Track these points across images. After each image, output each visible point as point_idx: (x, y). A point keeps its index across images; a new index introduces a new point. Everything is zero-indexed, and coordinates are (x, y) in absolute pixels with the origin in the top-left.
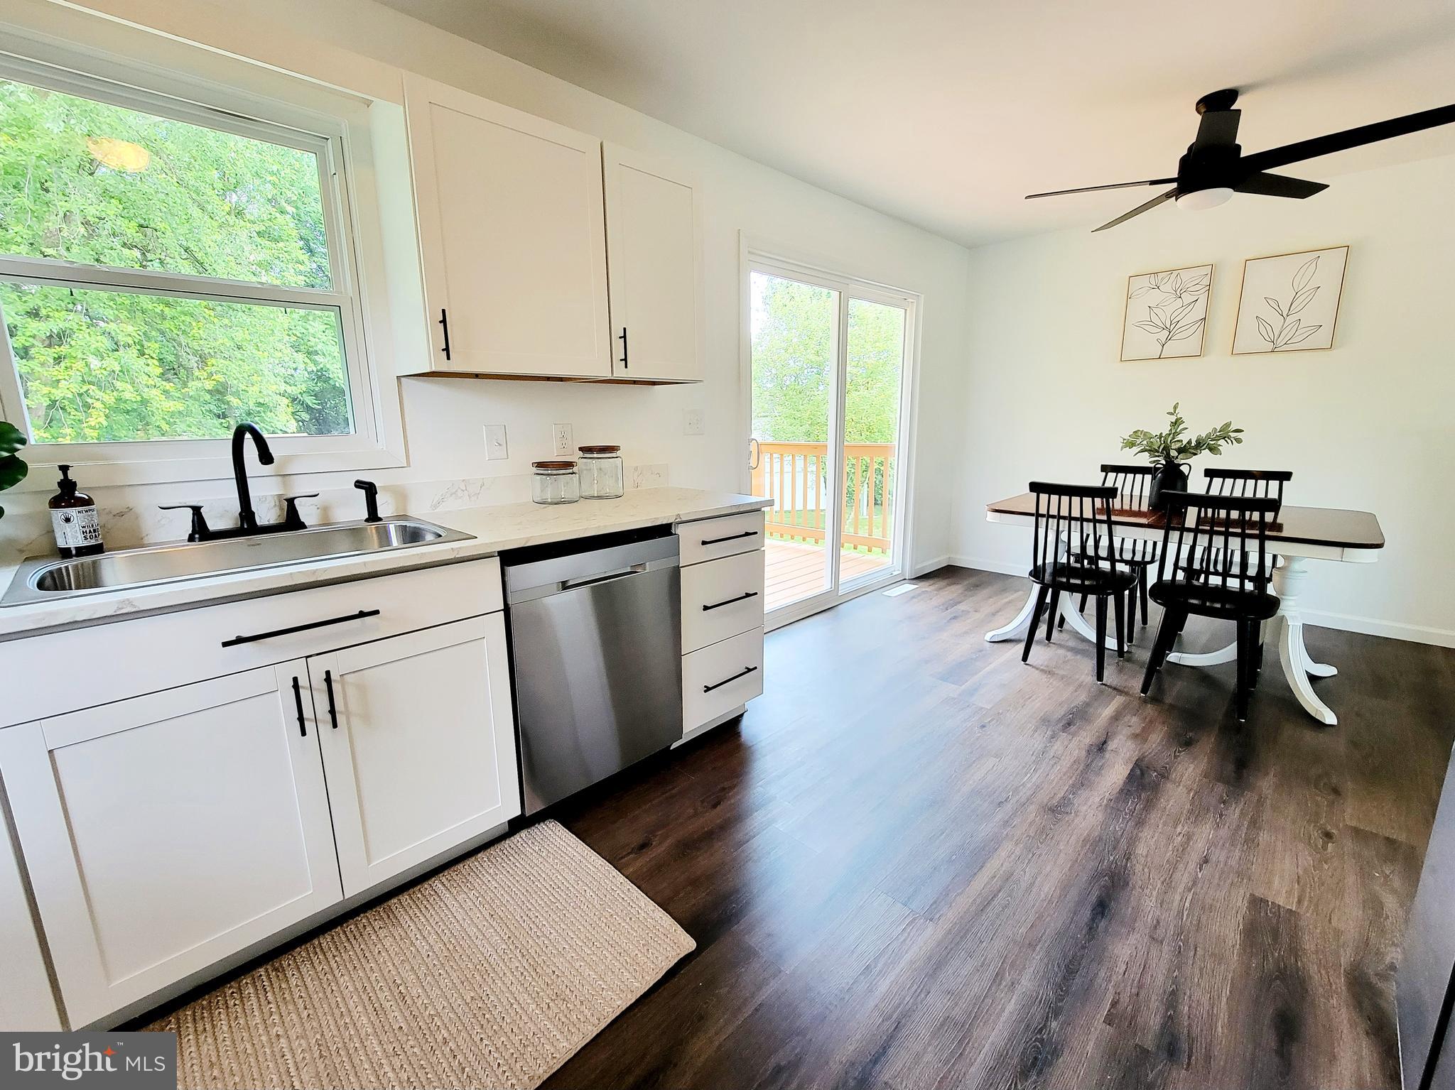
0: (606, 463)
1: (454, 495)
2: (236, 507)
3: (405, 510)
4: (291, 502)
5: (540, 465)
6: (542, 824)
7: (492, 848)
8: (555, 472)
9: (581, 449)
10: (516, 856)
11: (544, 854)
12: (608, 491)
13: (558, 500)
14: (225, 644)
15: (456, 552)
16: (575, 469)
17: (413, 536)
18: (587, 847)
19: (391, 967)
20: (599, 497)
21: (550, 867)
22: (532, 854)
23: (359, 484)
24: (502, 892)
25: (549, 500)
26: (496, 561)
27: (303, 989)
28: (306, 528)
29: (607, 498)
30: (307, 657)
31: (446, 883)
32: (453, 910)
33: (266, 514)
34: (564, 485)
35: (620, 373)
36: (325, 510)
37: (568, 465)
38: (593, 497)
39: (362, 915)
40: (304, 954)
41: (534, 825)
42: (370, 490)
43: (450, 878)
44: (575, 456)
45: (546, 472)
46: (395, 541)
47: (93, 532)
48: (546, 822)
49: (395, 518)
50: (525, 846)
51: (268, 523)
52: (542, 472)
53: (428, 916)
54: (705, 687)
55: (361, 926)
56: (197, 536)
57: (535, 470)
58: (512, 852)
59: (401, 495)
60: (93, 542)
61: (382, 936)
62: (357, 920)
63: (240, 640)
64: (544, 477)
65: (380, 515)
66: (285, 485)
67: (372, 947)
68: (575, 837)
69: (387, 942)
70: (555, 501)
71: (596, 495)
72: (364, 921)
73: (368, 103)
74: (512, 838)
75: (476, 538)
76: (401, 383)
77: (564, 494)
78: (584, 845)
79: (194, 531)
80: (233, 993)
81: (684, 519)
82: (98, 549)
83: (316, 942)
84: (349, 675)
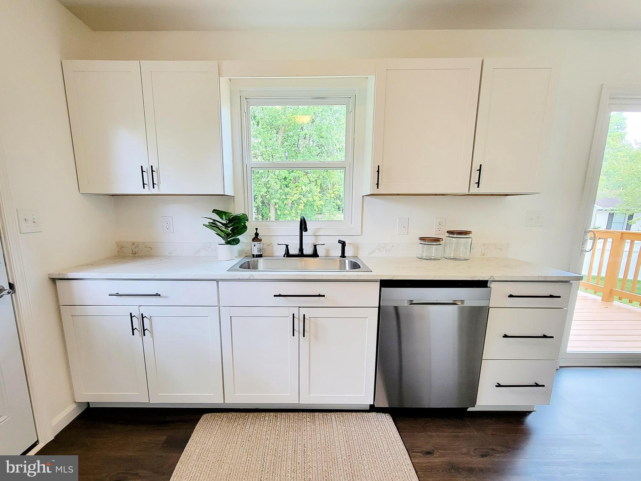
0: (462, 240)
1: (379, 250)
2: (298, 247)
3: (357, 254)
4: (315, 246)
5: (422, 239)
6: (384, 414)
7: (359, 413)
8: (429, 243)
9: (448, 232)
10: (367, 422)
11: (379, 428)
12: (462, 256)
13: (430, 258)
14: (275, 296)
15: (359, 277)
16: (441, 242)
17: (355, 266)
18: (400, 436)
19: (306, 438)
20: (454, 259)
21: (379, 436)
22: (374, 425)
23: (340, 242)
24: (355, 435)
25: (424, 257)
26: (378, 284)
27: (280, 428)
28: (319, 257)
29: (460, 260)
30: (299, 307)
31: (336, 417)
32: (334, 430)
33: (308, 250)
34: (433, 251)
35: (474, 190)
36: (328, 251)
37: (437, 240)
38: (450, 259)
39: (305, 413)
40: (284, 416)
41: (380, 412)
42: (343, 244)
43: (338, 417)
44: (444, 236)
45: (425, 243)
46: (347, 268)
47: (260, 250)
48: (386, 414)
49: (351, 257)
50: (373, 420)
51: (308, 253)
52: (423, 243)
53: (325, 427)
54: (498, 383)
55: (303, 416)
56: (286, 255)
57: (420, 241)
58: (366, 420)
59: (356, 247)
60: (259, 253)
61: (308, 425)
62: (303, 414)
63: (280, 296)
64: (423, 245)
65: (345, 255)
66: (316, 240)
67: (303, 427)
68: (396, 428)
69: (309, 428)
70: (427, 258)
71: (452, 257)
72: (305, 415)
73: (367, 78)
74: (369, 413)
75: (372, 271)
76: (364, 199)
77: (433, 255)
78: (399, 435)
79: (285, 254)
80: (263, 416)
81: (496, 279)
82: (260, 256)
83: (289, 414)
84: (312, 318)
